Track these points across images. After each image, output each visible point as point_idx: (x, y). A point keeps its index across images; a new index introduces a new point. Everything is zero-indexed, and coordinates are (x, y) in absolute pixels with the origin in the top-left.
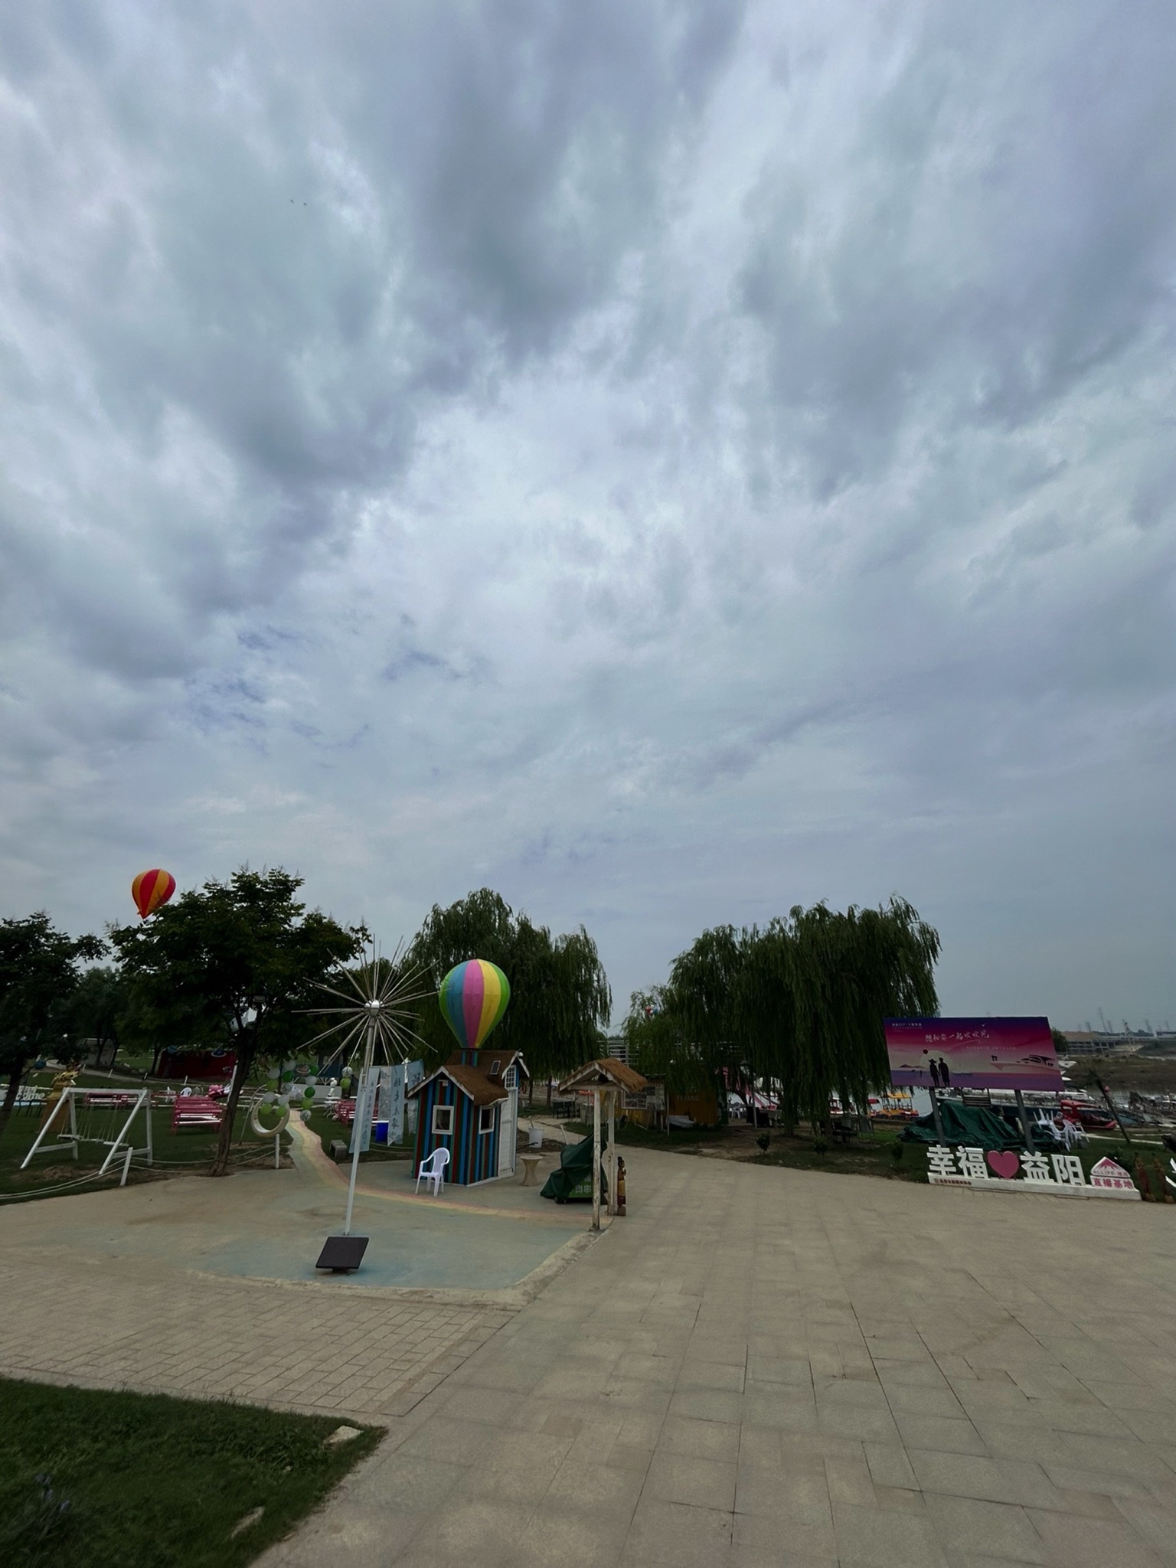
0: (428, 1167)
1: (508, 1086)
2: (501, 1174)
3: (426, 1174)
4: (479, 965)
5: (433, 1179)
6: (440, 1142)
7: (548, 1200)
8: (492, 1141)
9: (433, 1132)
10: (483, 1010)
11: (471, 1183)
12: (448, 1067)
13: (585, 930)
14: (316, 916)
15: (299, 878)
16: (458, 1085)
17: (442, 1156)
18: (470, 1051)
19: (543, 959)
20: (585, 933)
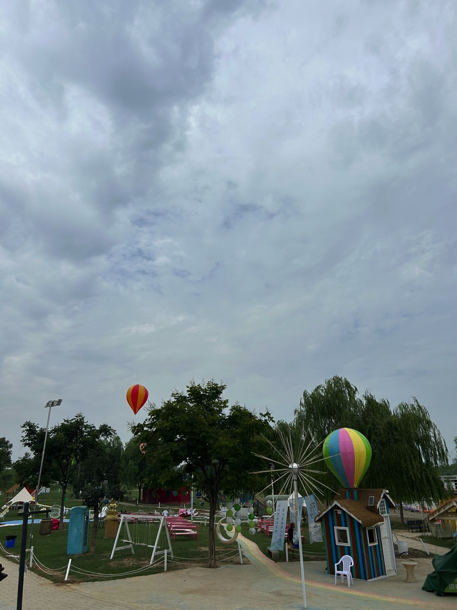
0: (340, 568)
1: (382, 513)
2: (388, 574)
3: (340, 572)
4: (346, 432)
5: (345, 575)
6: (343, 551)
7: (428, 593)
8: (379, 550)
9: (337, 544)
10: (356, 462)
11: (369, 579)
12: (340, 501)
13: (417, 401)
14: (236, 407)
15: (223, 384)
16: (349, 513)
17: (347, 561)
18: (351, 490)
19: (389, 423)
20: (417, 402)
